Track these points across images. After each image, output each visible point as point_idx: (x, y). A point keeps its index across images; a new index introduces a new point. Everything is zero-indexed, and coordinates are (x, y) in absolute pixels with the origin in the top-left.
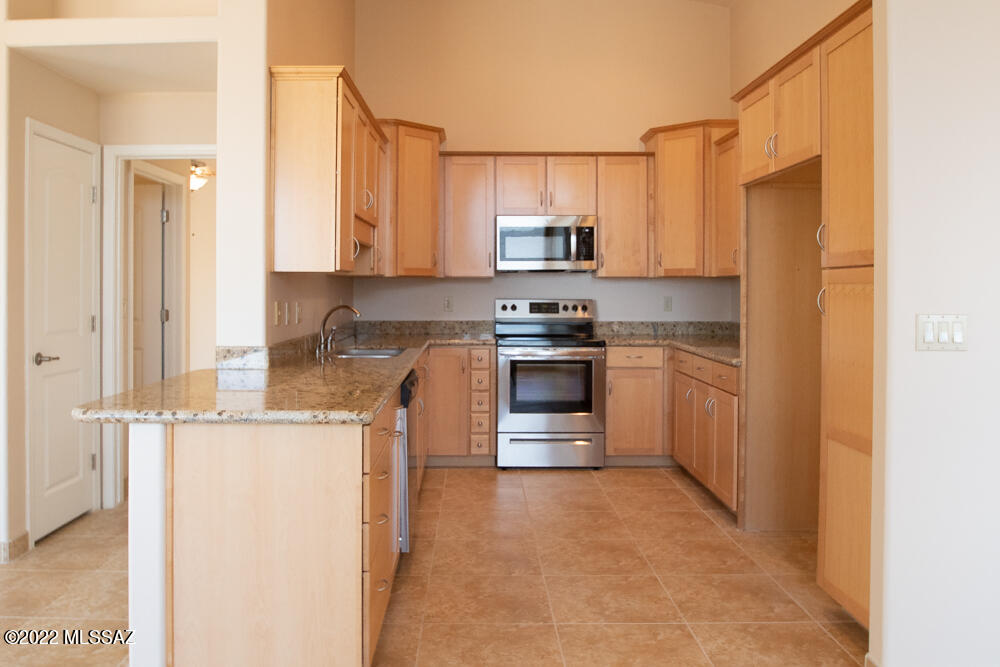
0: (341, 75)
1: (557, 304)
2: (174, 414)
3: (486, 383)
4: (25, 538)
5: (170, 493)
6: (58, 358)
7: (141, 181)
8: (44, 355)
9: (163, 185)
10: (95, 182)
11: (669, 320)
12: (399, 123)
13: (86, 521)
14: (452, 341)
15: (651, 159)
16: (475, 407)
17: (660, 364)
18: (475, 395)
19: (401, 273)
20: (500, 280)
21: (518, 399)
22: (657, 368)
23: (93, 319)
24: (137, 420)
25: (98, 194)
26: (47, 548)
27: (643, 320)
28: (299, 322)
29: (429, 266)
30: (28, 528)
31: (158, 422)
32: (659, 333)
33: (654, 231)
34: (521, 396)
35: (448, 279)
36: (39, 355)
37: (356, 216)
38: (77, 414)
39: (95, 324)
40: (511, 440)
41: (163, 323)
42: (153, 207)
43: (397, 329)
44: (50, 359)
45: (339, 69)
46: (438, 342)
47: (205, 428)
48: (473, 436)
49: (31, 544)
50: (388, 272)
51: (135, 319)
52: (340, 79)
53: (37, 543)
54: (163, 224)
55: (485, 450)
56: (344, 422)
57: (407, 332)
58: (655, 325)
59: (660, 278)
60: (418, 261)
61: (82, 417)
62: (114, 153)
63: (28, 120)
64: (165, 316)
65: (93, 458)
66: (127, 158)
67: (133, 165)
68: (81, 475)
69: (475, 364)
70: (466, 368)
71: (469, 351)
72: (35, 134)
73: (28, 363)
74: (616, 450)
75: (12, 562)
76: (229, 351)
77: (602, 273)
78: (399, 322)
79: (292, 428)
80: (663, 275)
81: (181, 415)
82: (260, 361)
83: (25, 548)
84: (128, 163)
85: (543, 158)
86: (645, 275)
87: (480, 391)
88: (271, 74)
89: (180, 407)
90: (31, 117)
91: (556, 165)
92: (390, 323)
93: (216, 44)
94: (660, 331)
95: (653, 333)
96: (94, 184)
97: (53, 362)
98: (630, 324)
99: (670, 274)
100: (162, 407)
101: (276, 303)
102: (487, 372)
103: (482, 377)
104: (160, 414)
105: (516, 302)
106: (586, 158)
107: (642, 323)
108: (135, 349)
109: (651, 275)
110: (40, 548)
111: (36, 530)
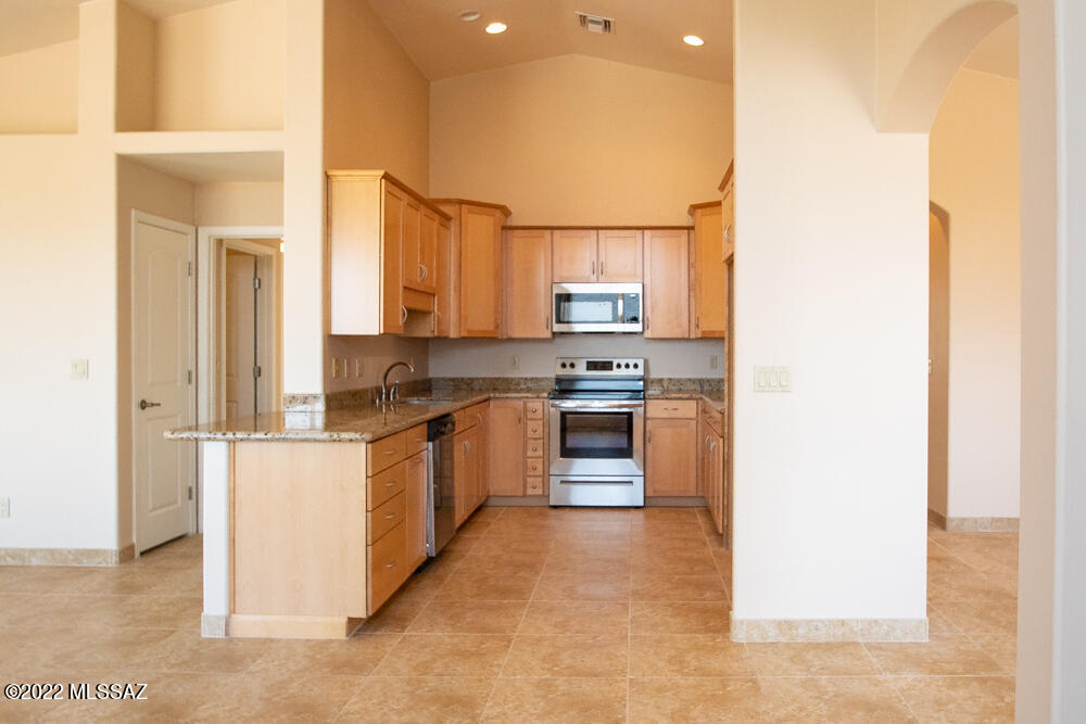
0: (383, 177)
1: (611, 363)
2: (234, 434)
3: (539, 433)
4: (132, 547)
5: (232, 491)
6: (159, 405)
7: (231, 253)
8: (147, 401)
9: (256, 257)
10: (191, 258)
11: (714, 377)
12: (461, 202)
13: (183, 541)
14: (509, 395)
15: (691, 231)
16: (530, 453)
17: (693, 415)
18: (531, 444)
19: (466, 335)
20: (558, 340)
21: (568, 445)
22: (691, 419)
23: (190, 373)
24: (209, 439)
25: (193, 270)
26: (149, 558)
27: (692, 377)
28: (360, 375)
29: (492, 328)
30: (134, 541)
31: (223, 440)
32: (705, 388)
33: (695, 297)
34: (570, 443)
35: (511, 340)
36: (143, 402)
37: (405, 288)
38: (168, 435)
39: (192, 377)
40: (562, 482)
41: (256, 379)
42: (245, 276)
43: (468, 385)
44: (153, 405)
45: (382, 173)
46: (497, 395)
47: (256, 444)
48: (529, 479)
49: (137, 554)
50: (453, 334)
51: (228, 375)
52: (383, 181)
53: (142, 554)
54: (256, 290)
55: (539, 492)
56: (351, 440)
57: (478, 388)
58: (701, 382)
59: (697, 339)
60: (481, 323)
61: (170, 436)
62: (208, 234)
63: (133, 212)
64: (258, 372)
65: (190, 490)
66: (219, 237)
67: (224, 243)
68: (180, 502)
69: (530, 415)
70: (522, 419)
71: (525, 403)
72: (139, 222)
73: (135, 409)
74: (655, 491)
75: (122, 565)
76: (294, 398)
77: (648, 334)
78: (470, 379)
79: (317, 445)
80: (700, 336)
81: (239, 435)
82: (320, 406)
83: (132, 556)
84: (220, 242)
85: (595, 232)
86: (687, 336)
87: (536, 439)
88: (327, 178)
89: (240, 430)
90: (136, 209)
91: (607, 237)
92: (463, 379)
93: (282, 153)
94: (706, 387)
95: (699, 388)
96: (190, 260)
97: (155, 407)
98: (679, 380)
99: (706, 335)
100: (227, 430)
101: (334, 361)
102: (541, 422)
103: (535, 428)
104: (224, 434)
105: (574, 361)
106: (634, 231)
107: (690, 380)
108: (228, 401)
109: (693, 336)
110: (144, 558)
111: (141, 542)
